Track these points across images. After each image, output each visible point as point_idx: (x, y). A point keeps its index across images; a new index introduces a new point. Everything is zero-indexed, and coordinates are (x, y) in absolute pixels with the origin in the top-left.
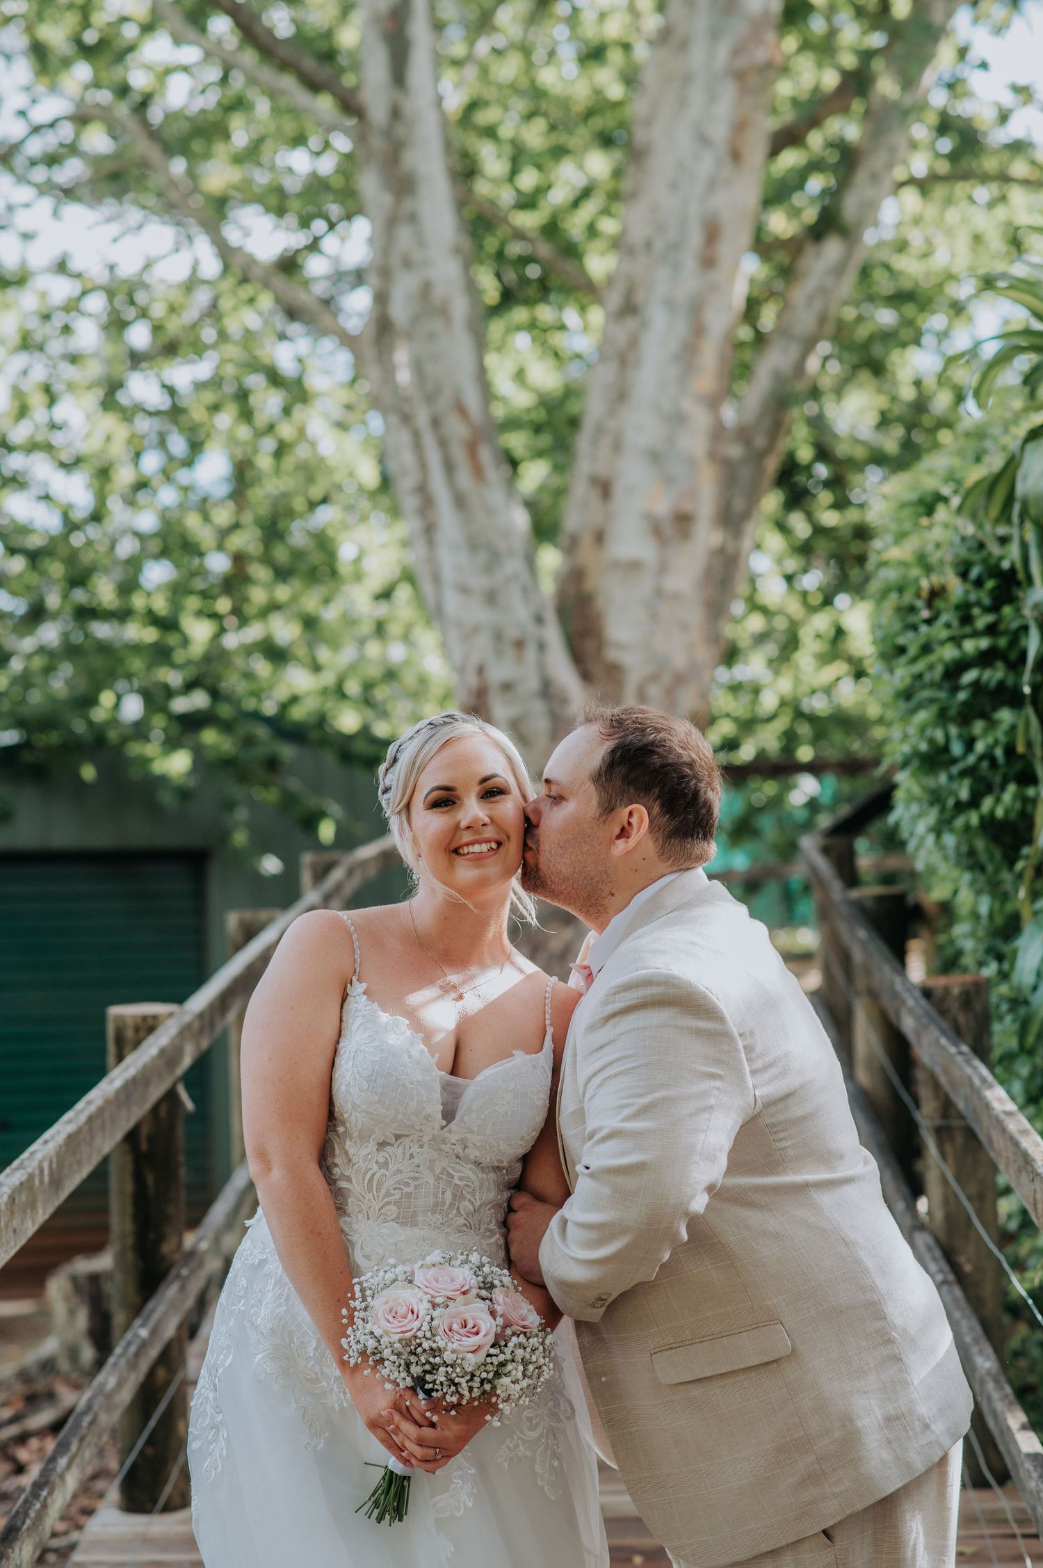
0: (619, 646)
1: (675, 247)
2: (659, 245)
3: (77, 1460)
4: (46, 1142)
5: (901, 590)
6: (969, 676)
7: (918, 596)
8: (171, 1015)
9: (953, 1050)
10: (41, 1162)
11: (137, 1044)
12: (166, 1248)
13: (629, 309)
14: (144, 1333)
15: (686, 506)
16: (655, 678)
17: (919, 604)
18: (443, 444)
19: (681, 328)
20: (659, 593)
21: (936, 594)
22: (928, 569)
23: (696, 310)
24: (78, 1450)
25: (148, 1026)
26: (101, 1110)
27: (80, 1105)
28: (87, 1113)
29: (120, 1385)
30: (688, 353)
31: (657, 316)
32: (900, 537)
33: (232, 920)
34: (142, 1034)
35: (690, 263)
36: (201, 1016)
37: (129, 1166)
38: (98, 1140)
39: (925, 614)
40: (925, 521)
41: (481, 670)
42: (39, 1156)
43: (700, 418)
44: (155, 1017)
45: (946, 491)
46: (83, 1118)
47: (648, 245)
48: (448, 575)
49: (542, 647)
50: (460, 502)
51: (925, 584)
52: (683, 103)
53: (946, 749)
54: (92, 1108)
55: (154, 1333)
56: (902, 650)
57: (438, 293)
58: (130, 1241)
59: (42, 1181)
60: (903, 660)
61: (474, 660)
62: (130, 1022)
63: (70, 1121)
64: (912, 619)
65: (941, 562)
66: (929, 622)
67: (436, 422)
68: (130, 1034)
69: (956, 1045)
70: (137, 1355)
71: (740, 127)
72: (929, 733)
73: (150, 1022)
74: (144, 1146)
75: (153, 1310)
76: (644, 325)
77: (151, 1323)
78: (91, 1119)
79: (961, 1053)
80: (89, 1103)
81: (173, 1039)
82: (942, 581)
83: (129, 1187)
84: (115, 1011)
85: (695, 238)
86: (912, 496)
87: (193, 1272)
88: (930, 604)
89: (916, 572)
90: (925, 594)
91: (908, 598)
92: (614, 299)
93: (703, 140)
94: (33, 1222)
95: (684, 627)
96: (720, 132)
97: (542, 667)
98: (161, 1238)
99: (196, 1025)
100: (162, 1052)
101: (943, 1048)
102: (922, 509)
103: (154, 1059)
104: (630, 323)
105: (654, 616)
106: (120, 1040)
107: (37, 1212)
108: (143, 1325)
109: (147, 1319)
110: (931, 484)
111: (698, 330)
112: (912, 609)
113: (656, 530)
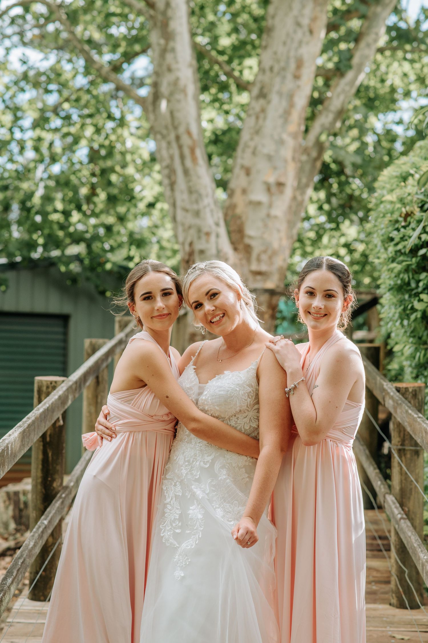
0: (250, 237)
1: (284, 69)
2: (276, 69)
3: (16, 580)
4: (10, 435)
5: (392, 213)
6: (422, 252)
7: (401, 216)
8: (63, 381)
9: (415, 416)
10: (7, 444)
11: (48, 394)
12: (55, 485)
13: (262, 95)
14: (46, 522)
15: (282, 180)
16: (265, 252)
17: (401, 219)
18: (180, 147)
19: (284, 104)
20: (268, 216)
21: (408, 215)
22: (404, 205)
23: (291, 97)
24: (16, 575)
25: (53, 386)
26: (34, 422)
27: (25, 419)
28: (28, 423)
29: (35, 546)
30: (287, 114)
31: (274, 98)
32: (392, 191)
33: (87, 342)
34: (50, 390)
35: (289, 77)
36: (76, 382)
37: (41, 447)
38: (32, 436)
39: (403, 224)
40: (403, 184)
41: (191, 244)
42: (7, 441)
43: (290, 143)
44: (56, 382)
45: (412, 172)
46: (26, 425)
47: (271, 69)
48: (179, 203)
49: (218, 236)
50: (186, 172)
51: (404, 210)
52: (290, 8)
53: (409, 284)
54: (30, 421)
55: (50, 522)
56: (392, 239)
57: (182, 83)
58: (39, 480)
59: (7, 453)
60: (392, 244)
61: (189, 240)
62: (45, 384)
63: (20, 426)
64: (397, 226)
65: (411, 201)
66: (404, 227)
67: (178, 138)
68: (44, 389)
69: (417, 414)
70: (43, 532)
71: (314, 19)
72: (401, 276)
73: (53, 384)
74: (48, 439)
75: (50, 513)
76: (269, 102)
77: (49, 518)
78: (29, 426)
79: (419, 417)
80: (29, 418)
81: (65, 392)
82: (412, 209)
83: (41, 456)
84: (38, 378)
85: (293, 66)
86: (398, 174)
87: (67, 496)
88: (405, 220)
89: (398, 205)
90: (403, 215)
91: (396, 216)
92: (255, 91)
93: (298, 24)
94: (3, 471)
95: (279, 231)
96: (305, 22)
97: (217, 243)
98: (53, 480)
99: (74, 387)
100: (60, 397)
101: (410, 414)
102: (400, 180)
103: (56, 401)
104: (262, 101)
105: (266, 226)
106: (40, 392)
107: (5, 467)
108: (45, 519)
109: (47, 516)
110: (405, 168)
111: (291, 105)
112: (397, 221)
113: (268, 189)
